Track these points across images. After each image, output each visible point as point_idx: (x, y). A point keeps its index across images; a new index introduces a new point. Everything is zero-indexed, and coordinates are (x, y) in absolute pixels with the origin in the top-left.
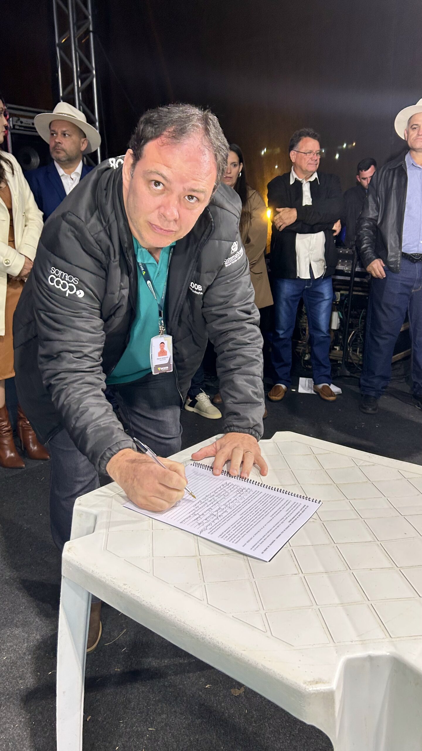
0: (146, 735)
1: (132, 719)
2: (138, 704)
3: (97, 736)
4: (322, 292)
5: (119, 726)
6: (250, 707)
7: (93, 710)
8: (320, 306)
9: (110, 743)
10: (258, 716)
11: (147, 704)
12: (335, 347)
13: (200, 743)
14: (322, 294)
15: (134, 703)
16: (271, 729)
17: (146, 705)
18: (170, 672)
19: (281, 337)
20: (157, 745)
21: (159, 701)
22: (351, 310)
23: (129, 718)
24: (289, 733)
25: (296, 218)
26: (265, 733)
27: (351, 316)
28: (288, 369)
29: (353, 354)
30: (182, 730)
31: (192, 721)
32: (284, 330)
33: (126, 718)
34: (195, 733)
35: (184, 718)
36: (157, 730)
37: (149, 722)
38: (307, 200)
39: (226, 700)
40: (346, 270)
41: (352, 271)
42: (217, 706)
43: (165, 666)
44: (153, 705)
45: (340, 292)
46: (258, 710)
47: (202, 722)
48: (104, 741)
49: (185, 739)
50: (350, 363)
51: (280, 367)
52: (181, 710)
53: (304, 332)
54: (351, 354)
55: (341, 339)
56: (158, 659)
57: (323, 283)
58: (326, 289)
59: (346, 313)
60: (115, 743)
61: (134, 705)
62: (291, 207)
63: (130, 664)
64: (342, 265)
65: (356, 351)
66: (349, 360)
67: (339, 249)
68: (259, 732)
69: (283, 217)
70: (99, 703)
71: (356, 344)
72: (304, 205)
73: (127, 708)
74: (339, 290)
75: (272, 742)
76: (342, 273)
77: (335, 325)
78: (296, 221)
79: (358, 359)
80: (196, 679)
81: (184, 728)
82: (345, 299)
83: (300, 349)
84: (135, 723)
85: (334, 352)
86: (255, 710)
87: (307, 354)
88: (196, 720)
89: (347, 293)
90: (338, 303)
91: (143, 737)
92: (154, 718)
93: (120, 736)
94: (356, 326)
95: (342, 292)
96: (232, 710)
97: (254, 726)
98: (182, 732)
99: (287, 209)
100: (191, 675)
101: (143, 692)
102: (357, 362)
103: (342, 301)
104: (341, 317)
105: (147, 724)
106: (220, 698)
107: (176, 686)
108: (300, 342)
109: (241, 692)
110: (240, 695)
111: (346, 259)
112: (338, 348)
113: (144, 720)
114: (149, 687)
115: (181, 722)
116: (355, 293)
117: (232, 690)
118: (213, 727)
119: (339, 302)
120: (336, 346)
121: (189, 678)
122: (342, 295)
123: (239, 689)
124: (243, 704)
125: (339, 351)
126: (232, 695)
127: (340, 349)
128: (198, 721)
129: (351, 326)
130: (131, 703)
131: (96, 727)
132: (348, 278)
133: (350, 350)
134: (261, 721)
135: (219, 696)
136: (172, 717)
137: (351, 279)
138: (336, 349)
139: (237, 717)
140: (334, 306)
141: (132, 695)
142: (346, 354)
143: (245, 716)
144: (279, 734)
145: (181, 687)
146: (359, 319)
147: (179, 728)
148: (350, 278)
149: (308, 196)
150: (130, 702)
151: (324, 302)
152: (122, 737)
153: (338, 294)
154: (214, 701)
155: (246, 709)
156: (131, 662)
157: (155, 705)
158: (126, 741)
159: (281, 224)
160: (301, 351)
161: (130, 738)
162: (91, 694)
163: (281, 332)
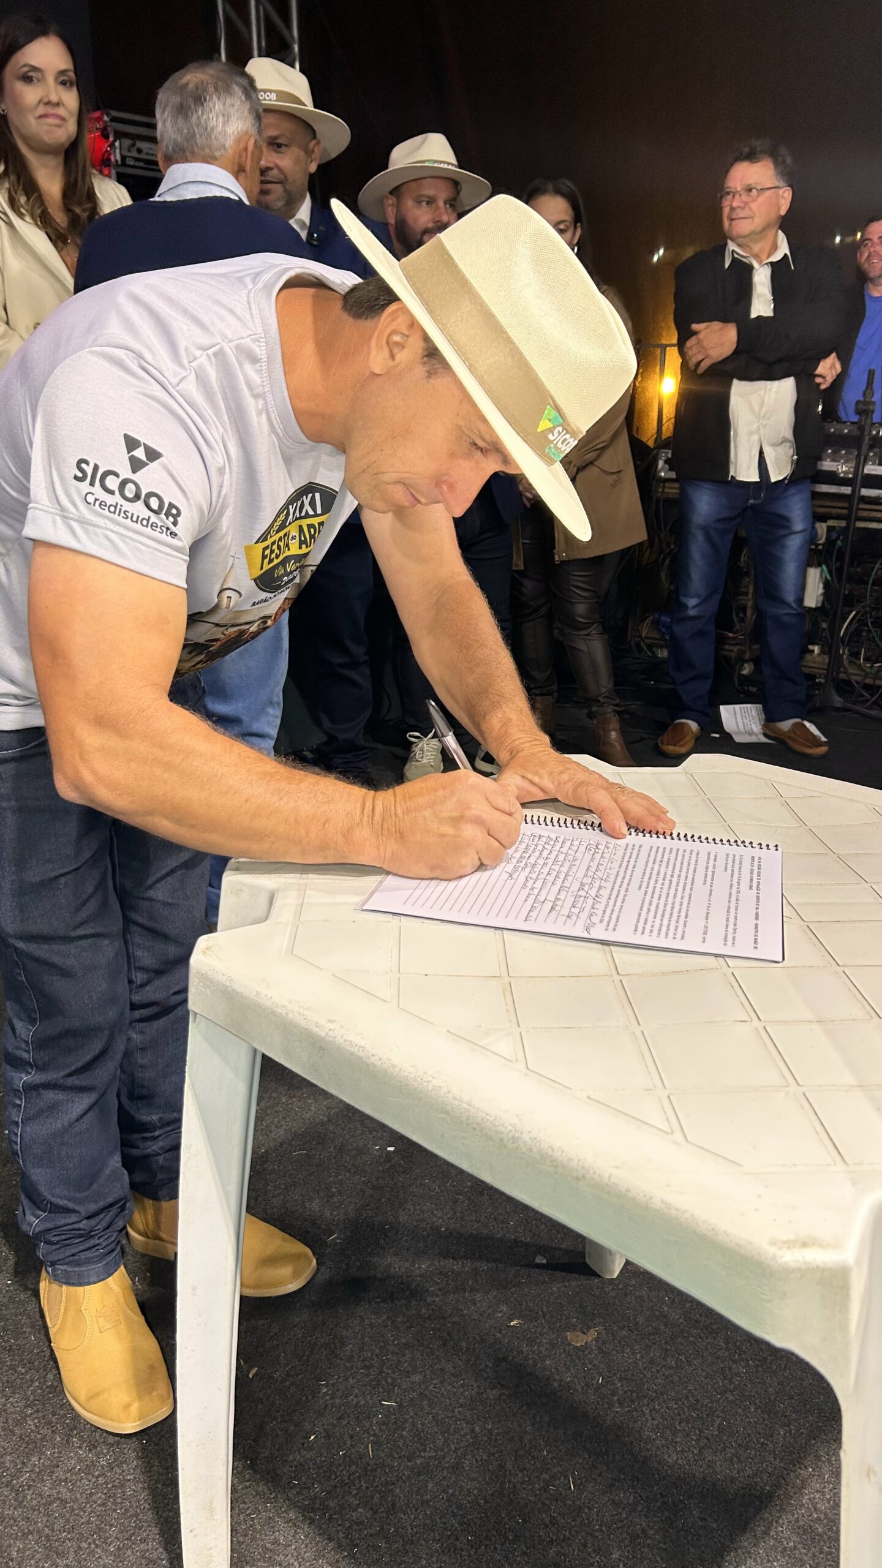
0: (376, 1415)
1: (346, 1380)
2: (361, 1349)
3: (270, 1410)
4: (786, 514)
5: (319, 1393)
6: (609, 1372)
7: (262, 1355)
8: (783, 546)
9: (296, 1426)
10: (626, 1392)
11: (381, 1352)
12: (811, 647)
13: (496, 1439)
14: (787, 519)
15: (351, 1346)
16: (655, 1422)
17: (377, 1351)
18: (432, 1289)
19: (692, 613)
20: (401, 1437)
21: (407, 1346)
22: (851, 565)
23: (339, 1377)
24: (697, 1432)
25: (735, 346)
26: (642, 1428)
27: (850, 579)
28: (705, 686)
29: (850, 662)
30: (456, 1410)
31: (480, 1394)
32: (698, 596)
33: (334, 1376)
34: (484, 1417)
35: (462, 1386)
36: (400, 1406)
37: (383, 1388)
38: (762, 305)
39: (555, 1354)
40: (843, 472)
41: (856, 473)
42: (535, 1363)
43: (421, 1276)
44: (393, 1353)
45: (825, 521)
46: (626, 1379)
47: (500, 1395)
48: (285, 1422)
49: (462, 1429)
50: (843, 681)
51: (686, 682)
52: (454, 1368)
53: (741, 615)
54: (846, 663)
55: (824, 630)
56: (407, 1260)
57: (789, 493)
58: (797, 510)
59: (839, 570)
60: (307, 1426)
61: (352, 1351)
62: (725, 320)
63: (344, 1266)
64: (833, 460)
65: (855, 655)
66: (842, 676)
67: (827, 425)
68: (628, 1425)
69: (706, 343)
70: (275, 1342)
71: (857, 642)
72: (753, 315)
73: (336, 1356)
74: (823, 518)
75: (658, 1448)
76: (832, 478)
77: (813, 597)
78: (736, 352)
79: (863, 674)
80: (489, 1307)
81: (461, 1406)
82: (838, 538)
83: (732, 651)
84: (352, 1387)
85: (808, 657)
86: (620, 1380)
87: (747, 661)
88: (489, 1391)
89: (843, 524)
90: (820, 547)
91: (369, 1418)
92: (393, 1379)
93: (321, 1414)
94: (859, 601)
95: (831, 523)
96: (569, 1374)
97: (617, 1412)
98: (456, 1413)
99: (716, 325)
100: (478, 1296)
101: (371, 1325)
102: (859, 678)
103: (830, 542)
104: (829, 578)
105: (379, 1392)
106: (542, 1349)
107: (444, 1318)
108: (731, 635)
109: (590, 1339)
110: (586, 1346)
111: (844, 448)
112: (816, 649)
113: (373, 1383)
114: (384, 1317)
115: (455, 1393)
116: (861, 524)
117: (568, 1333)
118: (525, 1408)
119: (823, 545)
120: (814, 644)
121: (475, 1304)
122: (830, 529)
123: (585, 1333)
124: (594, 1366)
125: (819, 655)
126: (569, 1344)
127: (822, 652)
128: (493, 1394)
129: (850, 601)
130: (347, 1346)
131: (269, 1391)
132: (847, 490)
133: (844, 652)
134: (633, 1401)
135: (540, 1345)
136: (435, 1381)
137: (853, 491)
138: (813, 651)
139: (580, 1390)
140: (814, 556)
141: (347, 1330)
142: (835, 662)
143: (597, 1389)
144: (675, 1433)
145: (456, 1319)
146: (868, 584)
147: (450, 1405)
148: (850, 488)
149: (764, 295)
150: (343, 1344)
151: (793, 537)
152: (323, 1415)
153: (822, 528)
154: (528, 1355)
155: (600, 1374)
156: (347, 1265)
157: (397, 1353)
158: (334, 1425)
159: (700, 357)
160: (733, 655)
161: (340, 1418)
162: (260, 1322)
163: (692, 602)
